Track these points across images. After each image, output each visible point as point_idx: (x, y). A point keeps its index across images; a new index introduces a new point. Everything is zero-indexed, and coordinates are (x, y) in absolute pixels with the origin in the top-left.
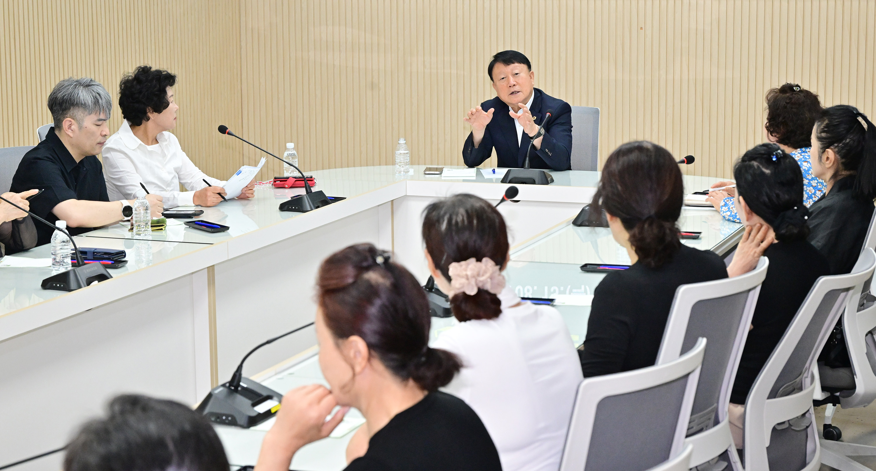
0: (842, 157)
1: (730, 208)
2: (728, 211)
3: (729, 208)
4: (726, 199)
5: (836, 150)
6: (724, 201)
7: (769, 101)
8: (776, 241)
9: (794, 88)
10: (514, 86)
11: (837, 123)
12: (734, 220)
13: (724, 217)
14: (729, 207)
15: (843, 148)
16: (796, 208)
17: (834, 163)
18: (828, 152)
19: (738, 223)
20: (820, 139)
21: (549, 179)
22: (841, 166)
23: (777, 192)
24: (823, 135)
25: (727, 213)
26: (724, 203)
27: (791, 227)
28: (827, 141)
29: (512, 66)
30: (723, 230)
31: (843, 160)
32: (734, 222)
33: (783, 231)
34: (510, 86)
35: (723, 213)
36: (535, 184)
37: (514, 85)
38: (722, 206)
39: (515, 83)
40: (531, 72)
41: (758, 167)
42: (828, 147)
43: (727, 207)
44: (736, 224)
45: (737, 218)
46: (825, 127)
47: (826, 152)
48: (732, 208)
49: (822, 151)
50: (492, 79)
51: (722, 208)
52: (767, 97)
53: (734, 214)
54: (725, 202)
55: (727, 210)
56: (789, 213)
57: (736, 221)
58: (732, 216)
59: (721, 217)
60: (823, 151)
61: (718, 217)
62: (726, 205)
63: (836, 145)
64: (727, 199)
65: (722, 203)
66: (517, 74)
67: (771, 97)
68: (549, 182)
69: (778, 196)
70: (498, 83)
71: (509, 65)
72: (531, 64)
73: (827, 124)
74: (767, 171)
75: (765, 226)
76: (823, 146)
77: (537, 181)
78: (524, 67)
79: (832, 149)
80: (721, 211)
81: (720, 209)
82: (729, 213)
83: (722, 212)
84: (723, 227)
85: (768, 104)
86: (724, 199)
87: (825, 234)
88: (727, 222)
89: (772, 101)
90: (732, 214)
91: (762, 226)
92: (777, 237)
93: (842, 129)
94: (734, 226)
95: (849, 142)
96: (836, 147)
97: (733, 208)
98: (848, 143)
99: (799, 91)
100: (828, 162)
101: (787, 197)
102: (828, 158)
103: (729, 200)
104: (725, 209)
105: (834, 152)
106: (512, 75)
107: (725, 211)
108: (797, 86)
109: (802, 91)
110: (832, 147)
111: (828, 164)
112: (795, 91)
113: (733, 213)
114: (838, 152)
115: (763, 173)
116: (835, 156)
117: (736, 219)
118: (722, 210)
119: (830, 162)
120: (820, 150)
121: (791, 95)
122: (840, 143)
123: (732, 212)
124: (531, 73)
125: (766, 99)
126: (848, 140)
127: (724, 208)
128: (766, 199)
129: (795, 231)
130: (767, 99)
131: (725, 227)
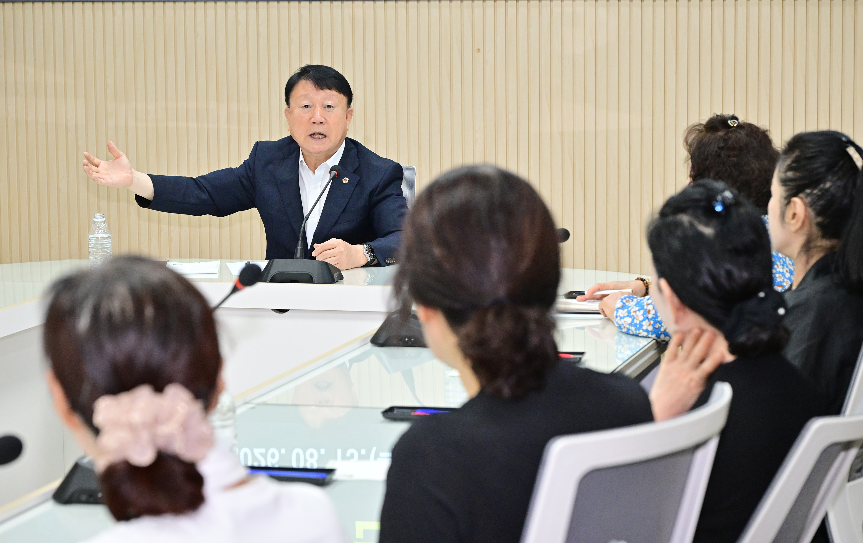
0: (819, 214)
1: (632, 311)
2: (628, 316)
3: (629, 312)
4: (625, 298)
5: (809, 200)
6: (622, 301)
7: (689, 146)
8: (730, 358)
9: (729, 122)
10: (321, 125)
11: (813, 154)
12: (638, 332)
13: (620, 327)
14: (629, 309)
15: (820, 197)
16: (762, 295)
17: (803, 223)
18: (795, 203)
19: (643, 337)
20: (784, 182)
21: (335, 275)
22: (816, 230)
23: (728, 266)
24: (790, 174)
25: (626, 319)
26: (622, 304)
27: (755, 329)
28: (794, 184)
29: (327, 92)
30: (621, 352)
31: (819, 219)
32: (637, 336)
33: (742, 339)
34: (314, 123)
35: (620, 320)
36: (313, 283)
37: (321, 123)
38: (619, 308)
39: (323, 120)
40: (350, 109)
41: (691, 225)
42: (795, 195)
43: (626, 310)
44: (641, 339)
45: (643, 329)
46: (793, 162)
47: (792, 204)
48: (635, 312)
49: (786, 202)
50: (287, 101)
51: (617, 312)
52: (686, 140)
53: (638, 322)
54: (624, 303)
55: (627, 314)
56: (751, 304)
57: (640, 333)
58: (635, 325)
59: (615, 330)
60: (788, 201)
61: (611, 329)
62: (623, 307)
63: (808, 191)
64: (627, 299)
65: (619, 304)
66: (329, 107)
67: (694, 139)
68: (336, 280)
69: (729, 274)
70: (297, 111)
71: (322, 89)
72: (354, 97)
73: (797, 156)
74: (708, 231)
75: (710, 330)
76: (789, 193)
77: (315, 279)
78: (342, 99)
79: (801, 199)
80: (617, 317)
81: (615, 315)
82: (629, 320)
83: (619, 318)
84: (620, 347)
85: (689, 151)
86: (623, 297)
87: (799, 350)
88: (624, 337)
89: (694, 147)
90: (635, 321)
91: (702, 332)
92: (732, 350)
93: (818, 164)
94: (638, 344)
95: (830, 187)
96: (808, 195)
97: (638, 312)
98: (827, 190)
99: (737, 126)
100: (793, 221)
101: (745, 275)
102: (794, 215)
103: (631, 300)
104: (621, 313)
105: (805, 204)
106: (322, 106)
107: (622, 316)
108: (734, 118)
109: (741, 126)
110: (802, 195)
111: (794, 225)
112: (730, 127)
113: (637, 320)
114: (812, 205)
115: (701, 235)
116: (806, 211)
117: (641, 331)
118: (618, 314)
119: (797, 222)
120: (783, 200)
121: (725, 135)
122: (815, 188)
123: (634, 318)
124: (350, 111)
125: (685, 144)
126: (828, 185)
127: (620, 311)
128: (707, 280)
129: (764, 336)
130: (687, 144)
131: (623, 346)
